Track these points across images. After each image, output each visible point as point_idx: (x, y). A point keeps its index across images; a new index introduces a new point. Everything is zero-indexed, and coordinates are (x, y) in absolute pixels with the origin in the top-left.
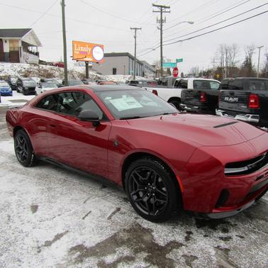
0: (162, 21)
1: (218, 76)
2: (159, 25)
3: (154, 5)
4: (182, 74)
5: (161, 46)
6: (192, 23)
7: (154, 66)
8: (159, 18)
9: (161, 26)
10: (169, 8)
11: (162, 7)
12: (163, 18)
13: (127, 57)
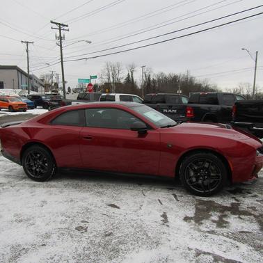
0: (61, 38)
1: (107, 90)
2: (58, 41)
3: (52, 22)
4: (69, 88)
5: (62, 62)
6: (90, 42)
7: (43, 80)
8: (58, 35)
9: (61, 42)
10: (67, 26)
11: (60, 24)
12: (62, 36)
13: (16, 71)
